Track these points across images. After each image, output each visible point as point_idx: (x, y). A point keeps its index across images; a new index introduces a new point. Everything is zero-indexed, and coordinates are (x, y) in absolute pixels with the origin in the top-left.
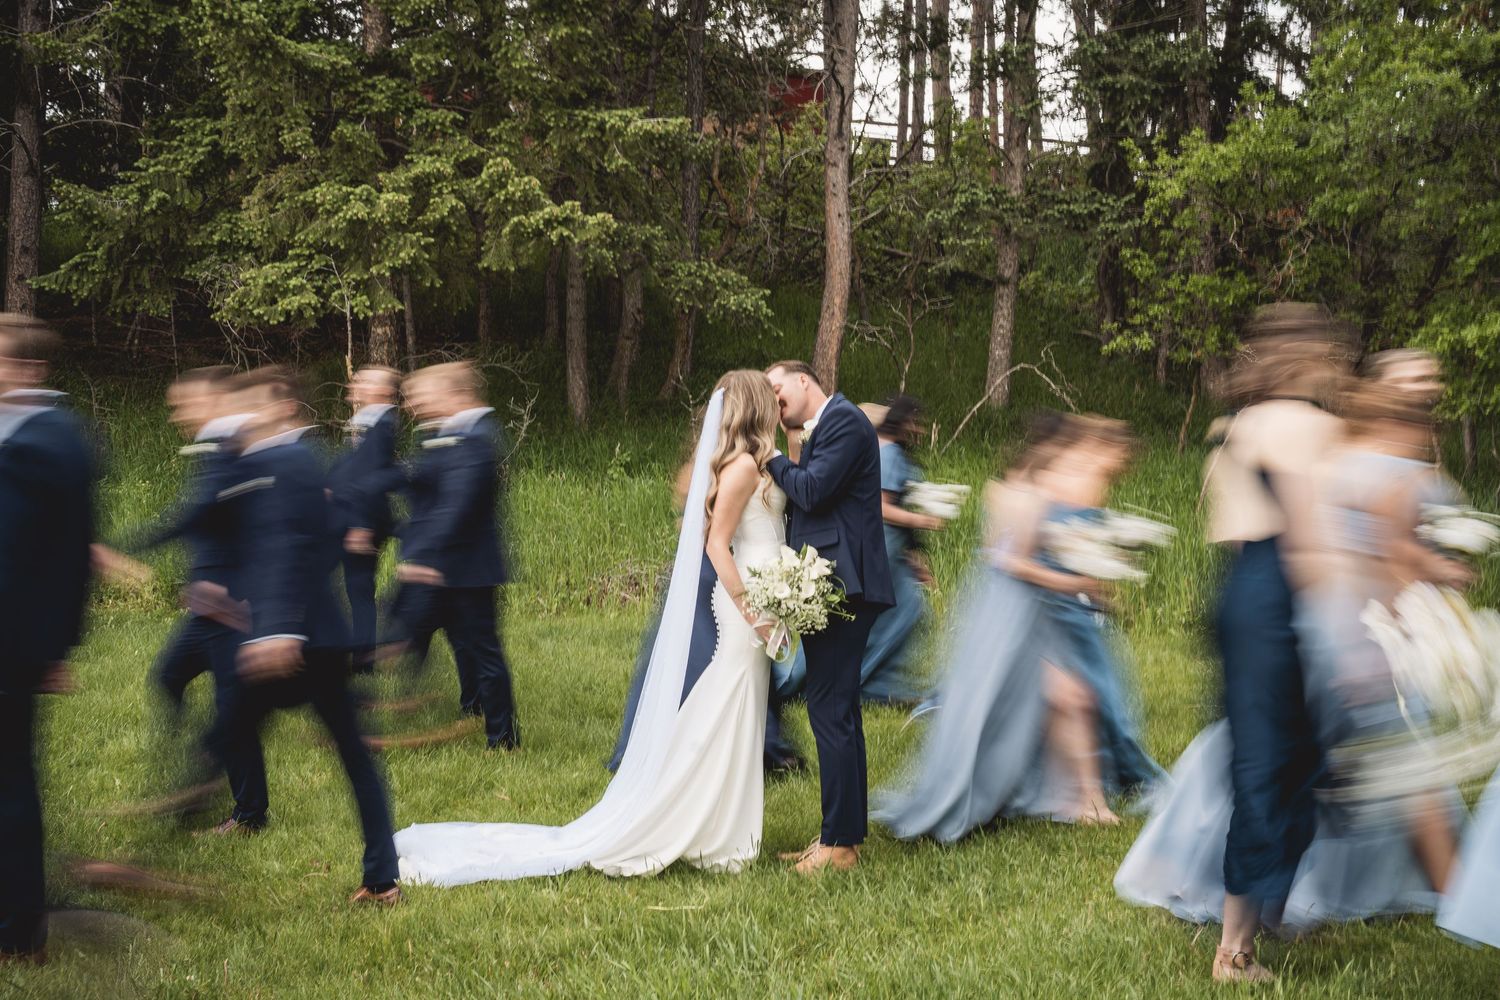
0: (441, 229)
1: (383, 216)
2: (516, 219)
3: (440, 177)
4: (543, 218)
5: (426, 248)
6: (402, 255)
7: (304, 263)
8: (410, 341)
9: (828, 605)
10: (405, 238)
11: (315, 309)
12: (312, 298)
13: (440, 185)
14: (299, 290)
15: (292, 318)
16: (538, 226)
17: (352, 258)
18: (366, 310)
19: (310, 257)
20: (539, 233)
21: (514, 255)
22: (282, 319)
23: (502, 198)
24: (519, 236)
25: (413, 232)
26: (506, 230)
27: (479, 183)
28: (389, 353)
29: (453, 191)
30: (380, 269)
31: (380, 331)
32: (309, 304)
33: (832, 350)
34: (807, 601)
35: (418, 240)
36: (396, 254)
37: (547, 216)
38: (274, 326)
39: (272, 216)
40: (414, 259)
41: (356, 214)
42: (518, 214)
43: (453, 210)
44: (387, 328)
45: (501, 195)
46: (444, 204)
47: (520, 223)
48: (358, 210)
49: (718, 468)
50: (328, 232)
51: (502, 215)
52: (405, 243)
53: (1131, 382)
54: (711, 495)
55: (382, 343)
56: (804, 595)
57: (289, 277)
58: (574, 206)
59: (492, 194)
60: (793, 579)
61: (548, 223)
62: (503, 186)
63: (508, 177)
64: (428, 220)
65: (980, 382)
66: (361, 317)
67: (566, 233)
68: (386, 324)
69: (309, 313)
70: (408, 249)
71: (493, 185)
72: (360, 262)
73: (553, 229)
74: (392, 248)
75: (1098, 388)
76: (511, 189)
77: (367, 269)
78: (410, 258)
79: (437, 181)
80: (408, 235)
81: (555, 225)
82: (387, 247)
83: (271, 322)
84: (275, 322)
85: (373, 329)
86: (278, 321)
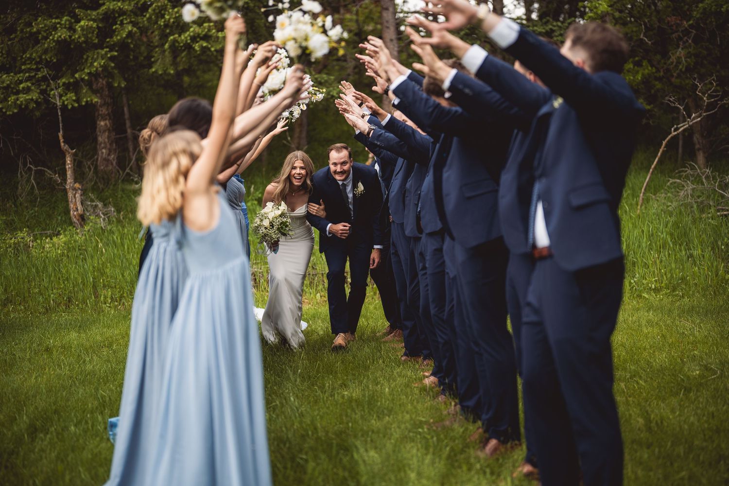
0: (123, 46)
1: (79, 37)
2: (172, 38)
3: (122, 12)
4: (189, 35)
5: (112, 59)
6: (95, 64)
7: (33, 74)
10: (98, 53)
11: (36, 102)
12: (34, 95)
13: (121, 18)
14: (27, 90)
15: (23, 110)
16: (186, 41)
17: (64, 69)
18: (73, 103)
19: (38, 70)
20: (188, 47)
21: (174, 63)
22: (16, 111)
23: (162, 24)
24: (175, 50)
25: (102, 49)
26: (167, 46)
27: (148, 16)
28: (109, 137)
29: (131, 22)
30: (82, 75)
31: (102, 123)
32: (32, 99)
35: (106, 53)
36: (92, 64)
37: (192, 34)
38: (10, 115)
39: (9, 43)
40: (105, 67)
41: (60, 36)
42: (173, 35)
43: (130, 34)
44: (107, 122)
45: (161, 22)
46: (125, 30)
47: (175, 41)
48: (62, 34)
50: (46, 52)
51: (164, 37)
52: (98, 56)
55: (104, 131)
57: (21, 82)
58: (209, 26)
59: (156, 23)
61: (194, 39)
62: (163, 16)
63: (165, 9)
64: (114, 41)
66: (70, 107)
67: (205, 44)
68: (106, 119)
69: (33, 105)
70: (100, 60)
71: (157, 17)
72: (70, 71)
73: (197, 42)
74: (90, 60)
76: (167, 17)
77: (73, 76)
78: (101, 66)
79: (119, 16)
80: (100, 51)
81: (198, 40)
82: (87, 60)
83: (8, 113)
84: (11, 113)
85: (98, 122)
86: (13, 112)
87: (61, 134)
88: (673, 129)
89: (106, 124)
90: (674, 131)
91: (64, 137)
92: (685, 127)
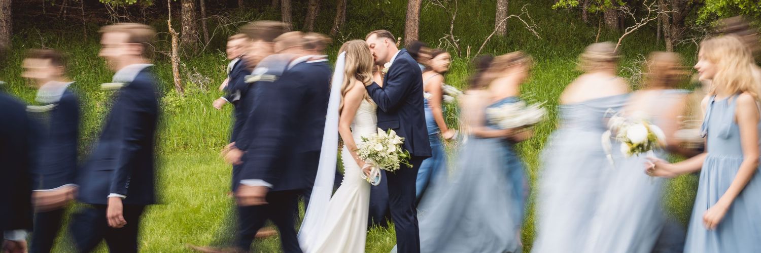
8: (203, 9)
9: (400, 158)
22: (135, 2)
28: (191, 16)
31: (186, 5)
33: (416, 9)
34: (391, 154)
38: (131, 5)
44: (190, 4)
49: (343, 93)
53: (569, 22)
54: (341, 106)
55: (188, 12)
56: (389, 151)
60: (384, 143)
65: (492, 23)
68: (189, 2)
75: (552, 25)
83: (130, 3)
84: (132, 3)
85: (183, 4)
86: (133, 3)
87: (169, 21)
88: (626, 30)
89: (189, 6)
90: (627, 32)
91: (171, 23)
92: (635, 29)
